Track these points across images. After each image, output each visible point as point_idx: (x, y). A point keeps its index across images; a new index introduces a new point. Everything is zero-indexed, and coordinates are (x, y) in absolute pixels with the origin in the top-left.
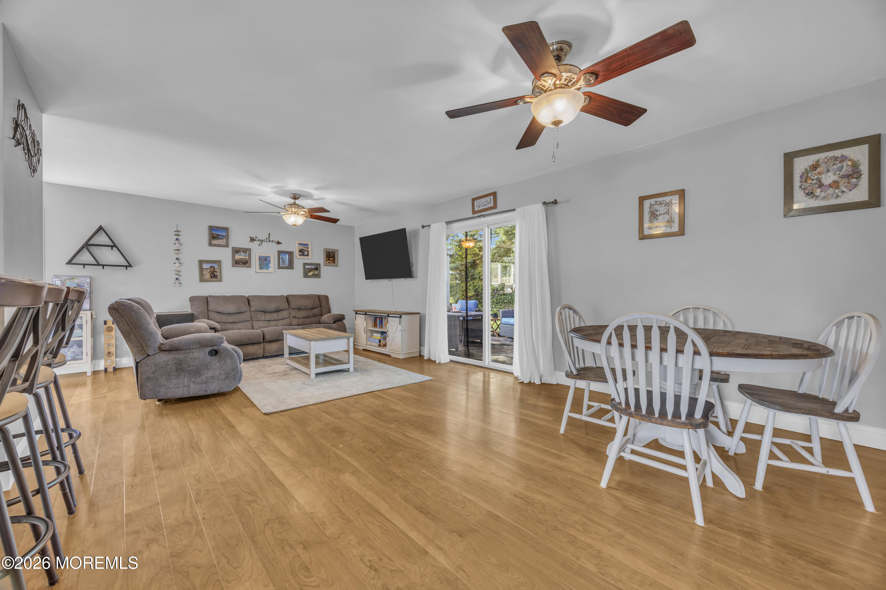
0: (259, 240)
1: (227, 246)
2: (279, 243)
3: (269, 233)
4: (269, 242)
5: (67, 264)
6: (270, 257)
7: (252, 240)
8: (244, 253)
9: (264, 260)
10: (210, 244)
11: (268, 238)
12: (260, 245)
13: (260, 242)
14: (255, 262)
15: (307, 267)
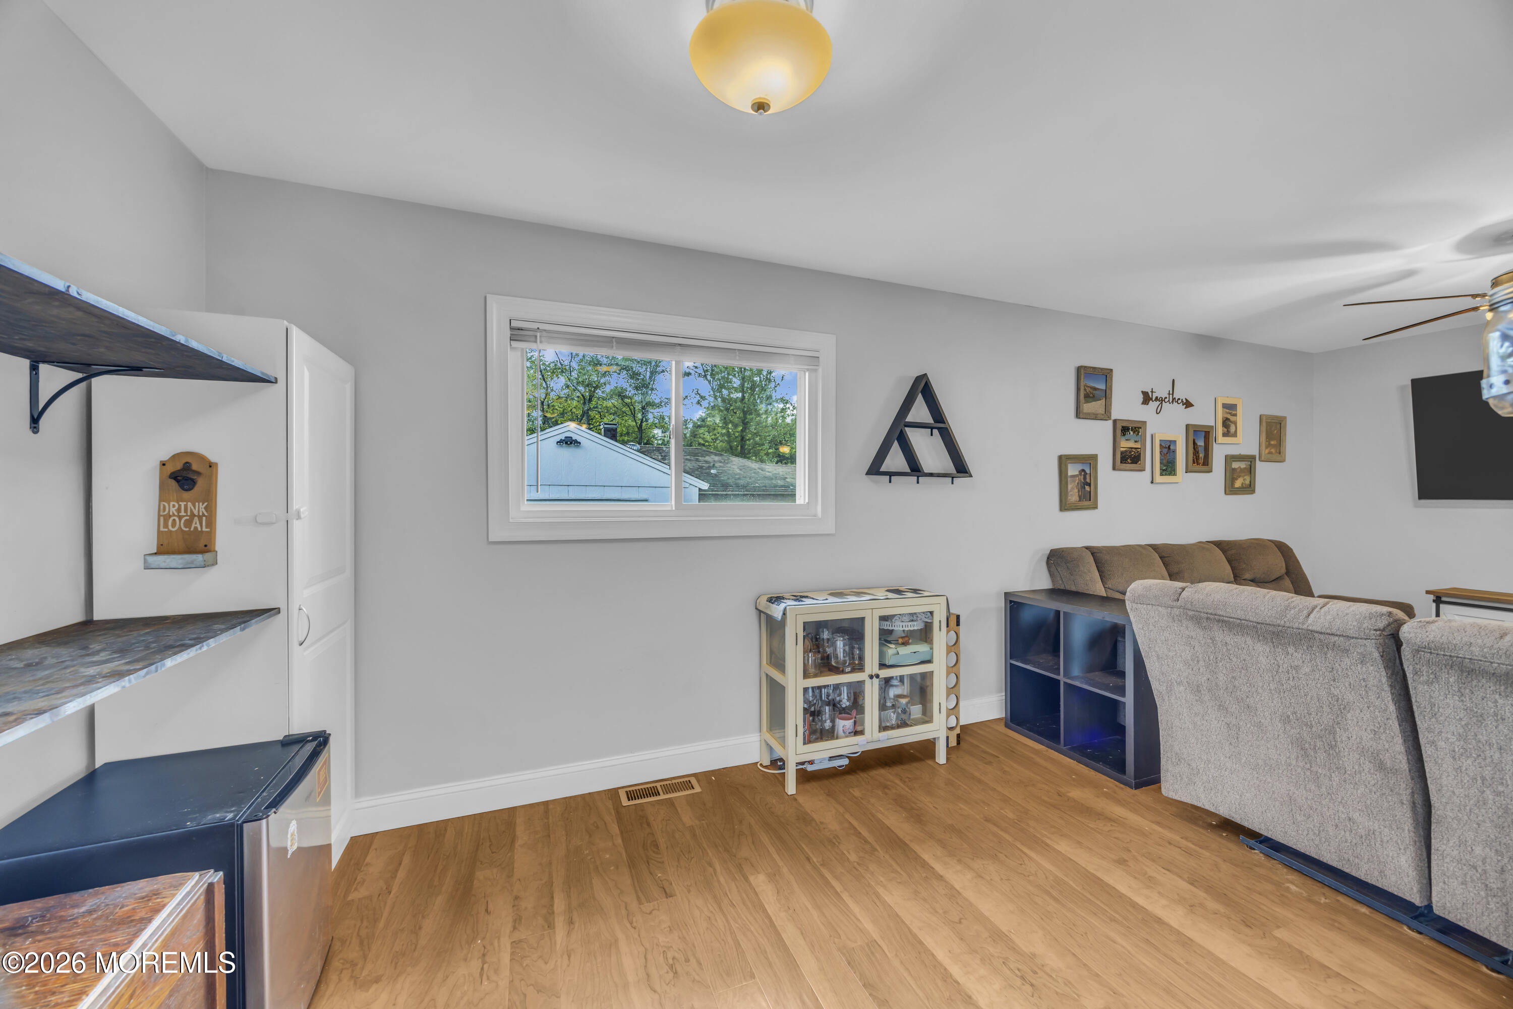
0: (1157, 399)
1: (1106, 415)
2: (1188, 404)
3: (1173, 380)
4: (1173, 401)
5: (868, 473)
6: (1175, 442)
7: (1147, 398)
8: (1134, 432)
9: (1166, 450)
10: (1079, 414)
11: (1171, 393)
12: (1158, 412)
13: (1158, 403)
14: (1151, 456)
15: (1235, 465)
